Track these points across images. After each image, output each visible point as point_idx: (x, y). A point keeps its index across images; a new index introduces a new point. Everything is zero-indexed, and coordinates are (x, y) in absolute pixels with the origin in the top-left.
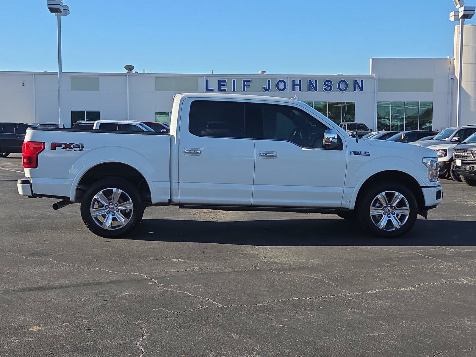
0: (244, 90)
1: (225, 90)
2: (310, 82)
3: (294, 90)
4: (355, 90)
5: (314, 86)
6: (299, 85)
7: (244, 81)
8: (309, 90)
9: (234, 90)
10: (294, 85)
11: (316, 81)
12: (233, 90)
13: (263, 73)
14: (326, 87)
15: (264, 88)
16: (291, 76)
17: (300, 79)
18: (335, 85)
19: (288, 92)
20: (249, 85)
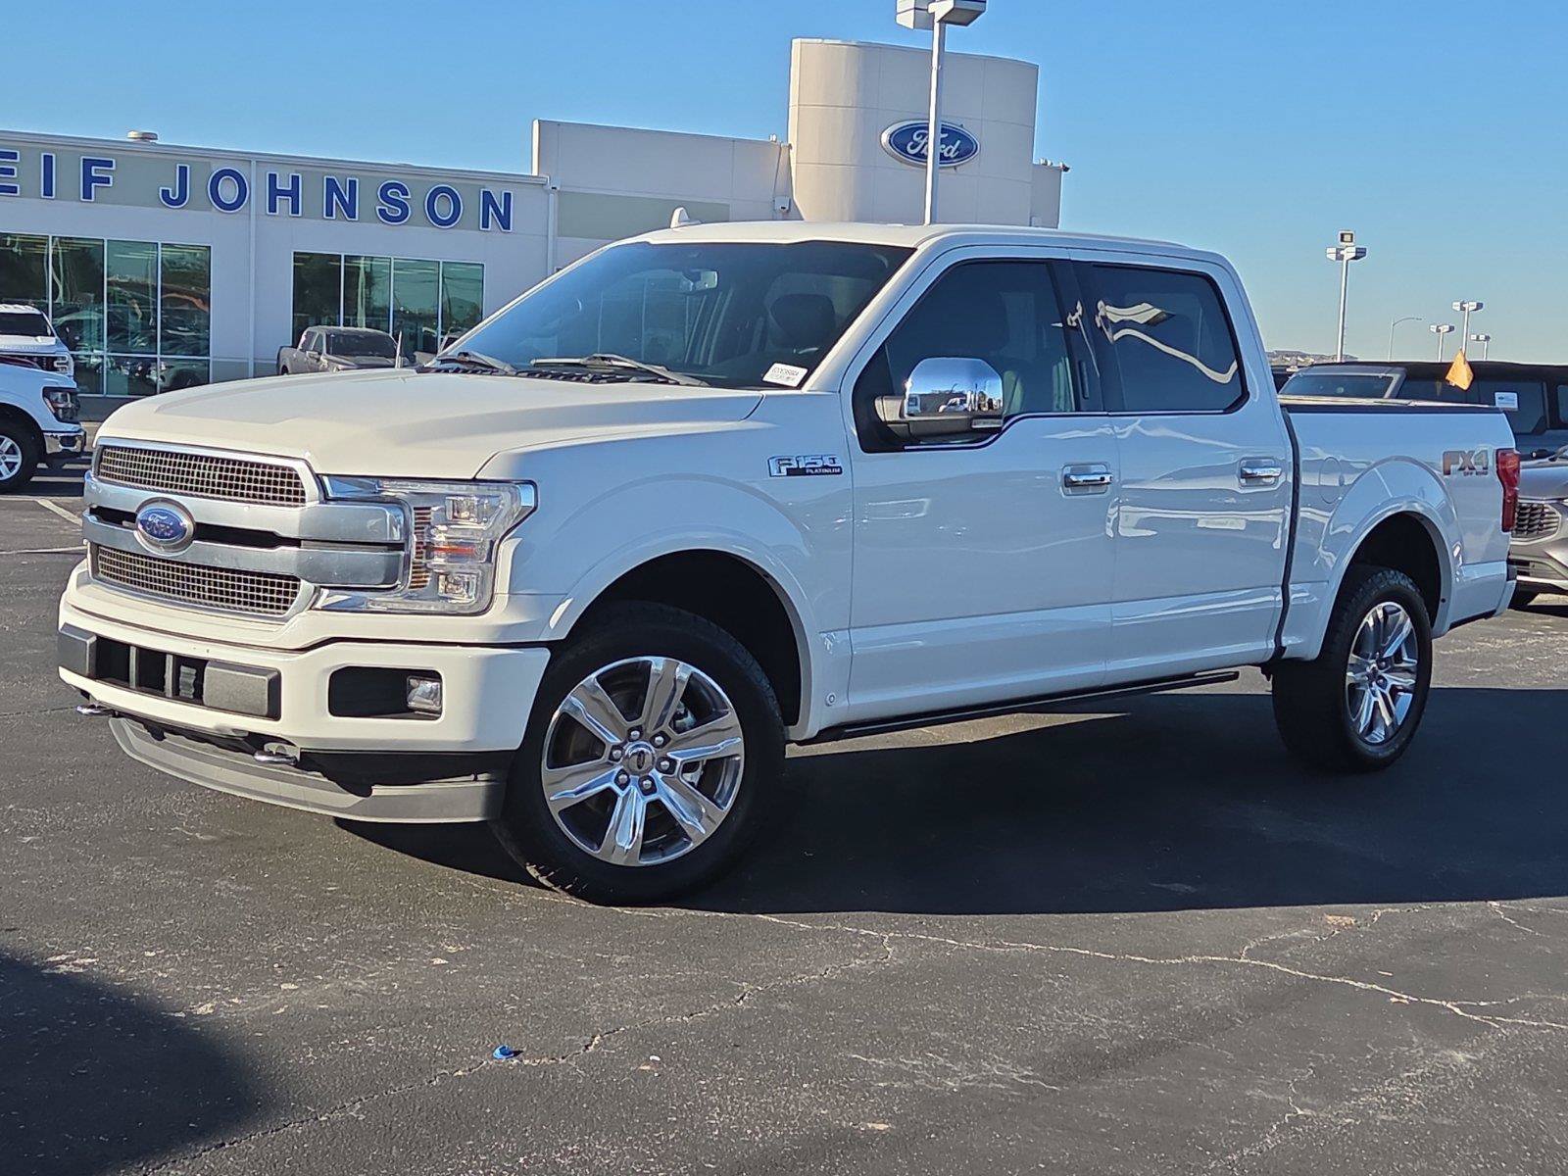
0: (87, 195)
1: (13, 190)
2: (332, 186)
3: (273, 209)
4: (486, 225)
5: (347, 199)
6: (294, 193)
7: (88, 164)
8: (330, 213)
9: (48, 192)
10: (274, 192)
11: (353, 184)
12: (45, 194)
13: (146, 137)
14: (386, 207)
15: (165, 193)
16: (262, 160)
17: (296, 172)
18: (416, 201)
19: (253, 213)
20: (107, 181)
